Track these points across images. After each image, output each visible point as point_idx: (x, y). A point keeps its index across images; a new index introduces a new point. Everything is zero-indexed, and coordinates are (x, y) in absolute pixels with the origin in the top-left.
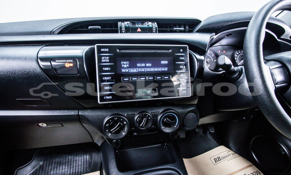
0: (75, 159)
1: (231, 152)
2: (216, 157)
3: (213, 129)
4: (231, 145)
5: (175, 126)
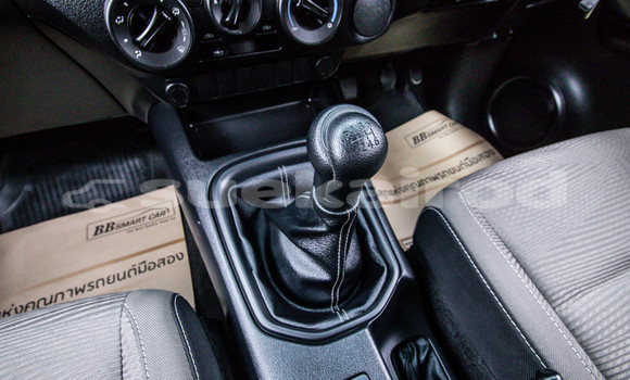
0: (108, 169)
1: (448, 122)
2: (418, 134)
3: (420, 76)
4: (452, 108)
5: (330, 26)
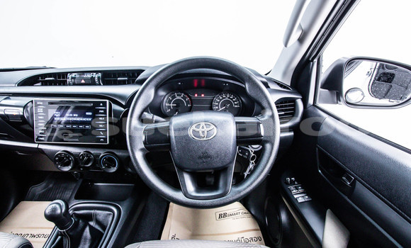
2: (222, 212)
5: (115, 168)
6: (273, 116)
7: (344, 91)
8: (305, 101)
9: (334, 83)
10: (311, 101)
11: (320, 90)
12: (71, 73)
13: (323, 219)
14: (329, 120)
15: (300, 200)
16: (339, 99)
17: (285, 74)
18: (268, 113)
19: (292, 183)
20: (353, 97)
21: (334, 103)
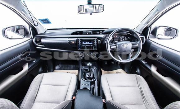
6: (140, 42)
7: (157, 35)
8: (146, 38)
9: (154, 33)
10: (147, 38)
11: (150, 34)
12: (84, 31)
13: (151, 66)
14: (153, 43)
15: (145, 63)
16: (155, 37)
17: (141, 30)
18: (139, 41)
19: (142, 60)
20: (159, 37)
21: (154, 38)
